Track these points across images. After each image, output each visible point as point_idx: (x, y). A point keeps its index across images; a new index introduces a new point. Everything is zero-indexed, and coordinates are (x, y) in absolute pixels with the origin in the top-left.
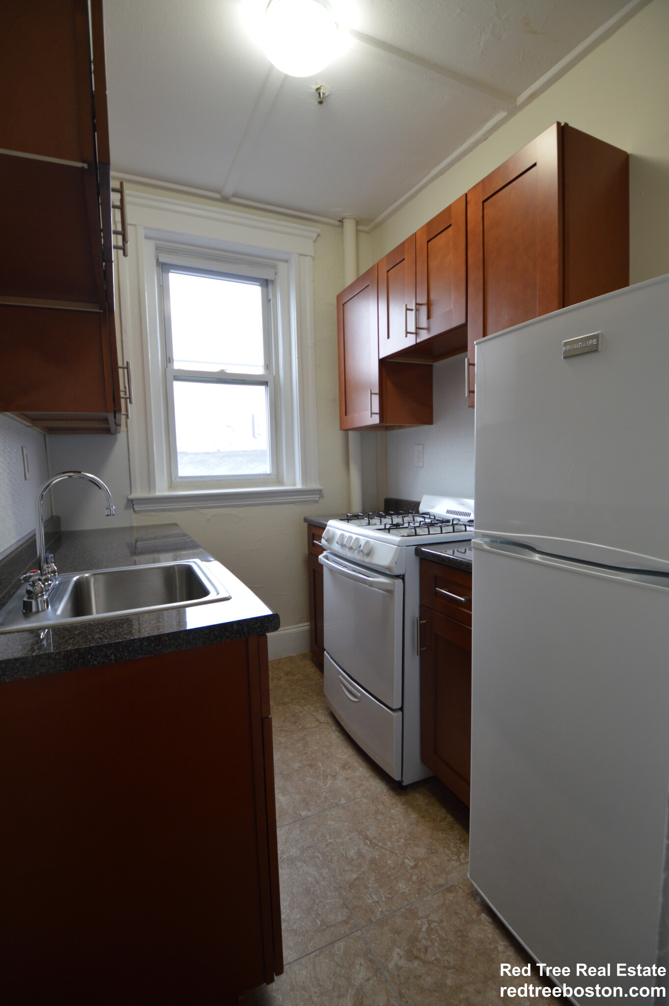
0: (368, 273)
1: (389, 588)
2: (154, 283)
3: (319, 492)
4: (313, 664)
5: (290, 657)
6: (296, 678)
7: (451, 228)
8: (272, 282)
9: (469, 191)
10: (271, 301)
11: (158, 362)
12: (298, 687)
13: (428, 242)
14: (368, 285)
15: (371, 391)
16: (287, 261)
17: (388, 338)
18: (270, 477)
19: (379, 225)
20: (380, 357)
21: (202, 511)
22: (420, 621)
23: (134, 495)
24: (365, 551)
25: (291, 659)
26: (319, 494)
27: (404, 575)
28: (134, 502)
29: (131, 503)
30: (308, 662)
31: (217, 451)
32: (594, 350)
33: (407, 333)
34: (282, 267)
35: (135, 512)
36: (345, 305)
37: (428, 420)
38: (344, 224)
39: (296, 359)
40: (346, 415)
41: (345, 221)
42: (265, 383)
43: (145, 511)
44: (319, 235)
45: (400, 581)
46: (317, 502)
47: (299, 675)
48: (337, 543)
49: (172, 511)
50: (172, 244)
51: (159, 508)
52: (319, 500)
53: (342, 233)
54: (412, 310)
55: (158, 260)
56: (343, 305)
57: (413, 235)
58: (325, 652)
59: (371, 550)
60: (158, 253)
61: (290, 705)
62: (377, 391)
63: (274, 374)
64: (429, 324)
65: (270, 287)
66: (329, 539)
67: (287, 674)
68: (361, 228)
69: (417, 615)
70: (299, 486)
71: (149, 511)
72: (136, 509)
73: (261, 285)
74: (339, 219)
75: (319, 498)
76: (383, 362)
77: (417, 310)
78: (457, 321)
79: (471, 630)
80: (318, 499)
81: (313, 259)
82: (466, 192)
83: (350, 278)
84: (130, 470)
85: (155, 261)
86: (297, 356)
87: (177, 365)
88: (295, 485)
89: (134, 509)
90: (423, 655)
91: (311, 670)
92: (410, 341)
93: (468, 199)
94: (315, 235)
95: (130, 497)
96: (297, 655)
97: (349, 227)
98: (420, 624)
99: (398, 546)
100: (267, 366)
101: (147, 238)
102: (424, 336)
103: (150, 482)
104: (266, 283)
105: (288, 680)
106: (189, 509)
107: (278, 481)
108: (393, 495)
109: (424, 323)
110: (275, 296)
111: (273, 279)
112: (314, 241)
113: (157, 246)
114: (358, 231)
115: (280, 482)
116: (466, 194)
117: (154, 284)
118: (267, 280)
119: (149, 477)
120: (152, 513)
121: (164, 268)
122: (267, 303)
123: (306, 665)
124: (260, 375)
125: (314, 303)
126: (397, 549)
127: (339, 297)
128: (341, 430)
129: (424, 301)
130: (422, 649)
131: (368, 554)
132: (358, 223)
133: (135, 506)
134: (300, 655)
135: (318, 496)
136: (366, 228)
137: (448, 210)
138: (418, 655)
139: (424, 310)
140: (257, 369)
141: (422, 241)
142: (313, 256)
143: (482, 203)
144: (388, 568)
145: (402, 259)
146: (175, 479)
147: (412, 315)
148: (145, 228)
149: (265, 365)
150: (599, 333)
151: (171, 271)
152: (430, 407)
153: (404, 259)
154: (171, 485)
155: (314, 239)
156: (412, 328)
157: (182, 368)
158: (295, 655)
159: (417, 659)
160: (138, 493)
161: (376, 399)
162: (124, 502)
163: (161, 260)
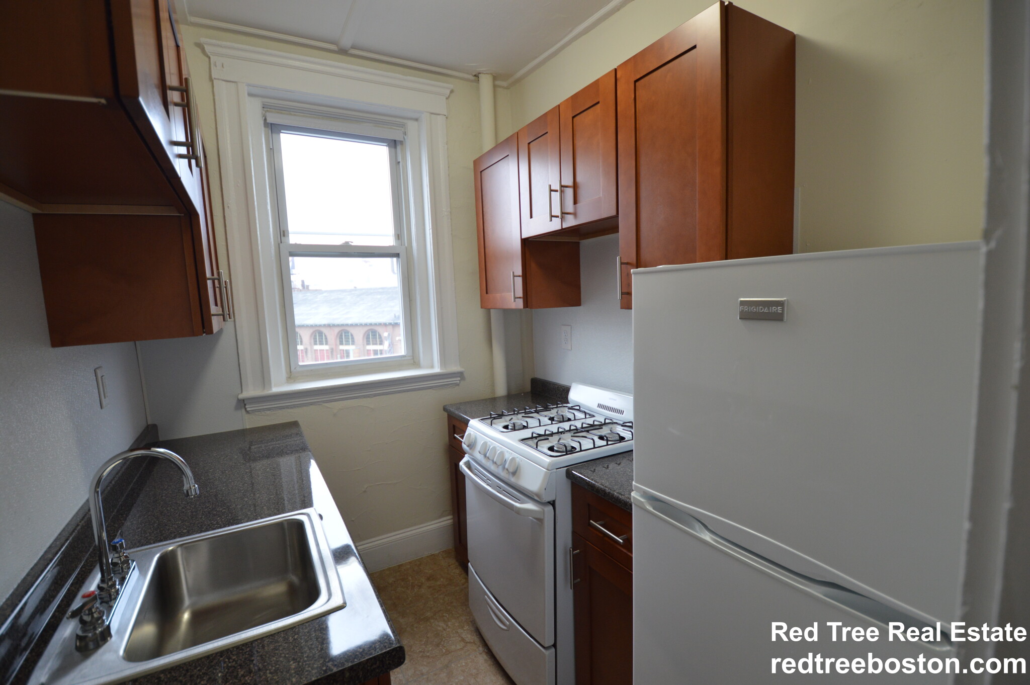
0: (507, 141)
1: (539, 516)
2: (262, 146)
3: (461, 375)
4: (457, 564)
5: (432, 555)
6: (438, 583)
7: (598, 106)
8: (401, 143)
9: (618, 67)
10: (401, 163)
11: (270, 238)
12: (441, 596)
13: (573, 117)
14: (508, 155)
15: (513, 273)
16: (417, 120)
17: (531, 217)
18: (406, 358)
19: (518, 81)
20: (523, 237)
21: (327, 405)
22: (573, 552)
23: (245, 395)
24: (511, 470)
25: (433, 557)
26: (460, 377)
27: (554, 501)
28: (245, 402)
29: (242, 404)
30: (452, 561)
31: (353, 288)
32: (778, 318)
33: (552, 216)
34: (411, 126)
35: (248, 412)
36: (482, 172)
37: (576, 301)
38: (480, 79)
39: (430, 230)
40: (487, 293)
41: (480, 75)
42: (397, 255)
43: (259, 411)
44: (452, 92)
45: (551, 507)
46: (458, 385)
47: (442, 579)
48: (480, 452)
49: (291, 408)
50: (281, 102)
51: (276, 406)
52: (460, 383)
53: (478, 89)
54: (556, 191)
55: (265, 120)
56: (481, 172)
57: (557, 106)
58: (469, 564)
59: (517, 468)
60: (266, 111)
61: (432, 621)
62: (520, 273)
63: (406, 245)
64: (575, 209)
65: (399, 148)
66: (470, 445)
67: (428, 579)
68: (498, 83)
69: (570, 544)
70: (437, 370)
71: (264, 410)
72: (248, 409)
73: (389, 146)
74: (474, 74)
75: (459, 380)
76: (526, 242)
77: (562, 192)
78: (607, 211)
79: (632, 574)
80: (458, 382)
81: (447, 118)
82: (616, 67)
83: (488, 144)
84: (239, 365)
85: (262, 122)
86: (431, 227)
87: (294, 239)
88: (432, 367)
89: (246, 409)
90: (576, 588)
91: (457, 571)
92: (555, 225)
93: (618, 76)
94: (448, 92)
95: (241, 396)
96: (439, 553)
97: (486, 83)
98: (573, 555)
99: (547, 469)
100: (398, 236)
101: (250, 95)
102: (570, 222)
103: (264, 378)
104: (393, 144)
105: (429, 587)
106: (311, 404)
107: (414, 362)
108: (540, 376)
109: (570, 207)
110: (404, 158)
111: (402, 140)
112: (447, 98)
113: (263, 104)
114: (495, 87)
115: (415, 364)
116: (616, 70)
117: (262, 148)
118: (395, 141)
119: (263, 372)
120: (268, 412)
121: (274, 129)
122: (396, 166)
123: (449, 566)
124: (390, 247)
125: (449, 167)
126: (546, 472)
127: (476, 163)
128: (482, 308)
129: (570, 183)
130: (576, 581)
131: (514, 473)
132: (495, 78)
133: (247, 407)
134: (443, 552)
135: (459, 379)
136: (504, 84)
137: (596, 84)
138: (571, 589)
139: (569, 192)
140: (388, 240)
141: (567, 116)
142: (446, 114)
143: (633, 82)
144: (537, 495)
145: (546, 132)
146: (295, 368)
147: (556, 196)
148: (249, 85)
149: (395, 234)
150: (785, 300)
151: (282, 131)
152: (578, 287)
153: (547, 133)
154: (291, 375)
155: (447, 96)
156: (557, 211)
157: (298, 243)
158: (438, 552)
159: (570, 593)
160: (250, 392)
161: (519, 281)
162: (234, 402)
163: (269, 120)
